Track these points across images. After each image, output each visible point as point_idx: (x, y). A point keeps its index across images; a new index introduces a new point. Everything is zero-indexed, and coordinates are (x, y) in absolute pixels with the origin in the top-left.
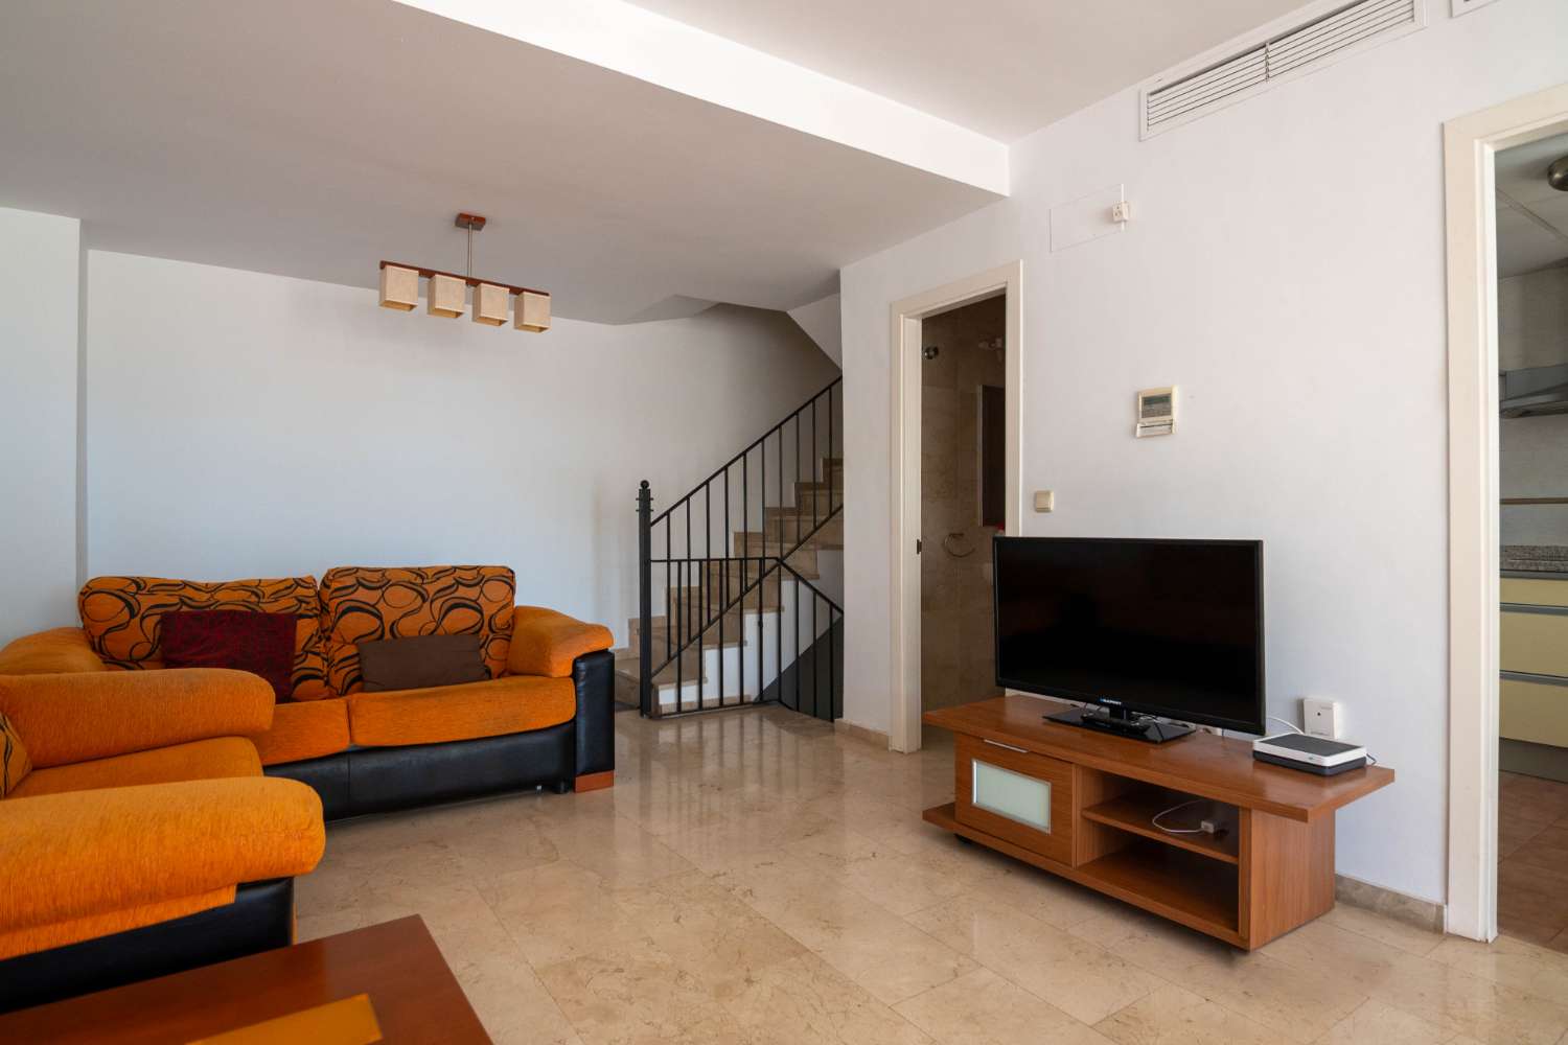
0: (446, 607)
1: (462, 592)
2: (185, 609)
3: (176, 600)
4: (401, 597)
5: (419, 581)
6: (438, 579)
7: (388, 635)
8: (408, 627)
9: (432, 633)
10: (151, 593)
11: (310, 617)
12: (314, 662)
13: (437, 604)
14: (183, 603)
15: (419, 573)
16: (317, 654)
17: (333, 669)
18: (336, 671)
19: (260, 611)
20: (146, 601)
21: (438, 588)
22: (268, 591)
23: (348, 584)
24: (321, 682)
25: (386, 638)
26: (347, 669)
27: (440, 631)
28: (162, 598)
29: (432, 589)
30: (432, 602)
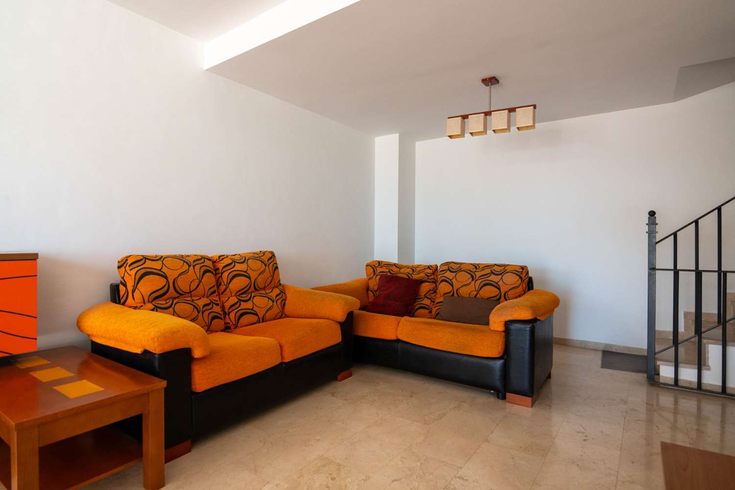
0: (483, 283)
1: (493, 278)
2: (389, 274)
3: (387, 270)
4: (464, 277)
5: (474, 270)
6: (484, 270)
7: (455, 295)
8: (464, 291)
9: (475, 296)
10: (381, 267)
11: (430, 282)
12: (427, 302)
13: (478, 282)
14: (389, 271)
15: (476, 266)
16: (429, 299)
17: (434, 306)
18: (434, 307)
19: (411, 277)
20: (379, 270)
21: (481, 275)
22: (418, 269)
23: (444, 269)
24: (427, 311)
25: (453, 295)
26: (437, 308)
27: (478, 295)
28: (385, 269)
29: (478, 274)
30: (476, 281)
